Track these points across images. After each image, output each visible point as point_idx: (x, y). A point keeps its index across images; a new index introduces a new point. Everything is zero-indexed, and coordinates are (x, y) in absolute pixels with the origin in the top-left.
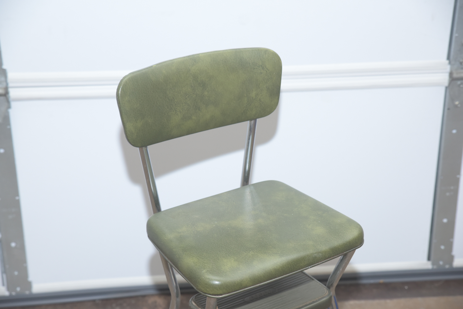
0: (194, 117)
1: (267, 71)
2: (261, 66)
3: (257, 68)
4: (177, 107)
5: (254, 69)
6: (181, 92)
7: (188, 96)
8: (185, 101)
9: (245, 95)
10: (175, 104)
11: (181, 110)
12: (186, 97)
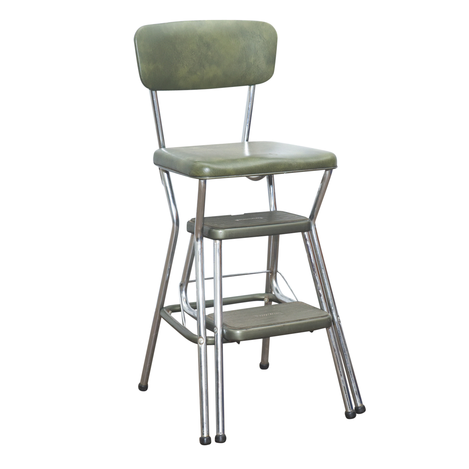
0: (198, 73)
1: (265, 40)
2: (259, 35)
3: (255, 37)
4: (184, 61)
5: (253, 37)
6: (188, 48)
7: (194, 53)
8: (191, 57)
9: (245, 60)
10: (183, 58)
11: (187, 64)
12: (193, 54)
